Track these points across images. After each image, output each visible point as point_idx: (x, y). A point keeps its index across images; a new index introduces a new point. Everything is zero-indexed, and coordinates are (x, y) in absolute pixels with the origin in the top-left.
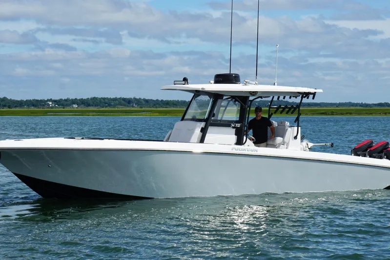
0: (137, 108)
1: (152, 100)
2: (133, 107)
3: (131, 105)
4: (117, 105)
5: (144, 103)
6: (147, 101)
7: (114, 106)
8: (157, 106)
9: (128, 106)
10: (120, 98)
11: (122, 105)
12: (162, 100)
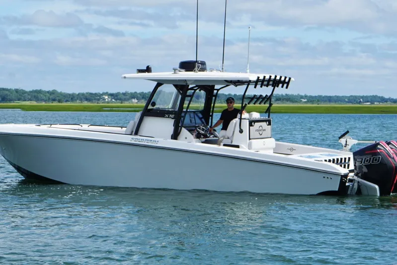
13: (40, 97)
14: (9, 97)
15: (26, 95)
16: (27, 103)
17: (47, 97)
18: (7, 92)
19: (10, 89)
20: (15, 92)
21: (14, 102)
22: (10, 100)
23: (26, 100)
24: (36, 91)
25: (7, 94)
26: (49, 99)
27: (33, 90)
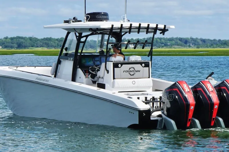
0: (193, 49)
1: (209, 40)
2: (190, 46)
3: (188, 45)
4: (173, 45)
5: (201, 43)
6: (204, 41)
7: (171, 46)
8: (215, 46)
9: (184, 46)
10: (177, 38)
11: (178, 45)
12: (220, 40)
13: (50, 44)
14: (24, 44)
15: (39, 42)
16: (40, 49)
17: (56, 44)
18: (22, 40)
19: (25, 37)
20: (29, 39)
21: (28, 49)
22: (25, 47)
23: (38, 47)
24: (47, 39)
25: (22, 42)
26: (58, 45)
27: (44, 38)
